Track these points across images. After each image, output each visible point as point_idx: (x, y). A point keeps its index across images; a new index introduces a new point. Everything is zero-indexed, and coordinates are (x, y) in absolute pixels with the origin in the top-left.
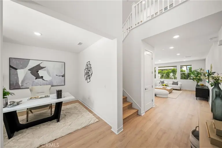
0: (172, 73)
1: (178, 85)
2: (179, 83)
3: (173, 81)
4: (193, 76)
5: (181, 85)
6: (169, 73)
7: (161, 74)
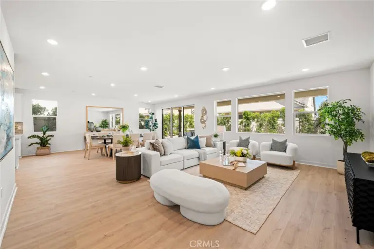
0: (281, 119)
1: (285, 151)
2: (290, 146)
3: (273, 141)
4: (332, 122)
5: (295, 150)
6: (276, 118)
7: (257, 121)
